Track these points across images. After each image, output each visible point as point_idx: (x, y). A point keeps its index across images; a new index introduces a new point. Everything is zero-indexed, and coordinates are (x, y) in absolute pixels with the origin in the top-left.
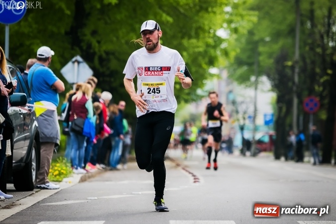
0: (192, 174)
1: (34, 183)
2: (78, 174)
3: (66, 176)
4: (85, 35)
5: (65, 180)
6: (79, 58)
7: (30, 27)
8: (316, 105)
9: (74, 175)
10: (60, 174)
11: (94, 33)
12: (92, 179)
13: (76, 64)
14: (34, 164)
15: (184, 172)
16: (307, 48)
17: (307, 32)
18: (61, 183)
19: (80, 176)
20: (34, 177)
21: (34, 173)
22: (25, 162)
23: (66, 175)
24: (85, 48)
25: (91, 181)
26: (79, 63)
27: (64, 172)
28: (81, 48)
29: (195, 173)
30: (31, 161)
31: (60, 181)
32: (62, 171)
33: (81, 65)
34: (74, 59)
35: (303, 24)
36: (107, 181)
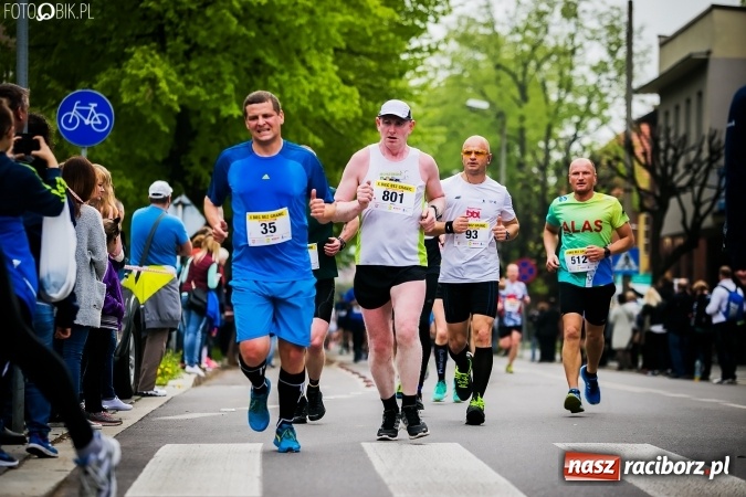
0: (357, 373)
1: (133, 388)
2: (189, 373)
3: (172, 377)
4: (191, 165)
5: (171, 382)
6: (184, 199)
7: (109, 151)
8: (531, 271)
9: (185, 376)
10: (163, 374)
11: (204, 161)
12: (208, 382)
13: (180, 207)
14: (132, 358)
15: (344, 371)
16: (519, 186)
17: (514, 162)
18: (166, 388)
19: (193, 377)
20: (132, 378)
21: (132, 372)
22: (120, 355)
23: (173, 375)
24: (190, 183)
25: (209, 385)
26: (184, 205)
27: (170, 371)
28: (185, 184)
29: (363, 374)
30: (128, 352)
31: (164, 385)
32: (167, 369)
33: (188, 208)
34: (176, 201)
35: (509, 149)
36: (233, 384)
